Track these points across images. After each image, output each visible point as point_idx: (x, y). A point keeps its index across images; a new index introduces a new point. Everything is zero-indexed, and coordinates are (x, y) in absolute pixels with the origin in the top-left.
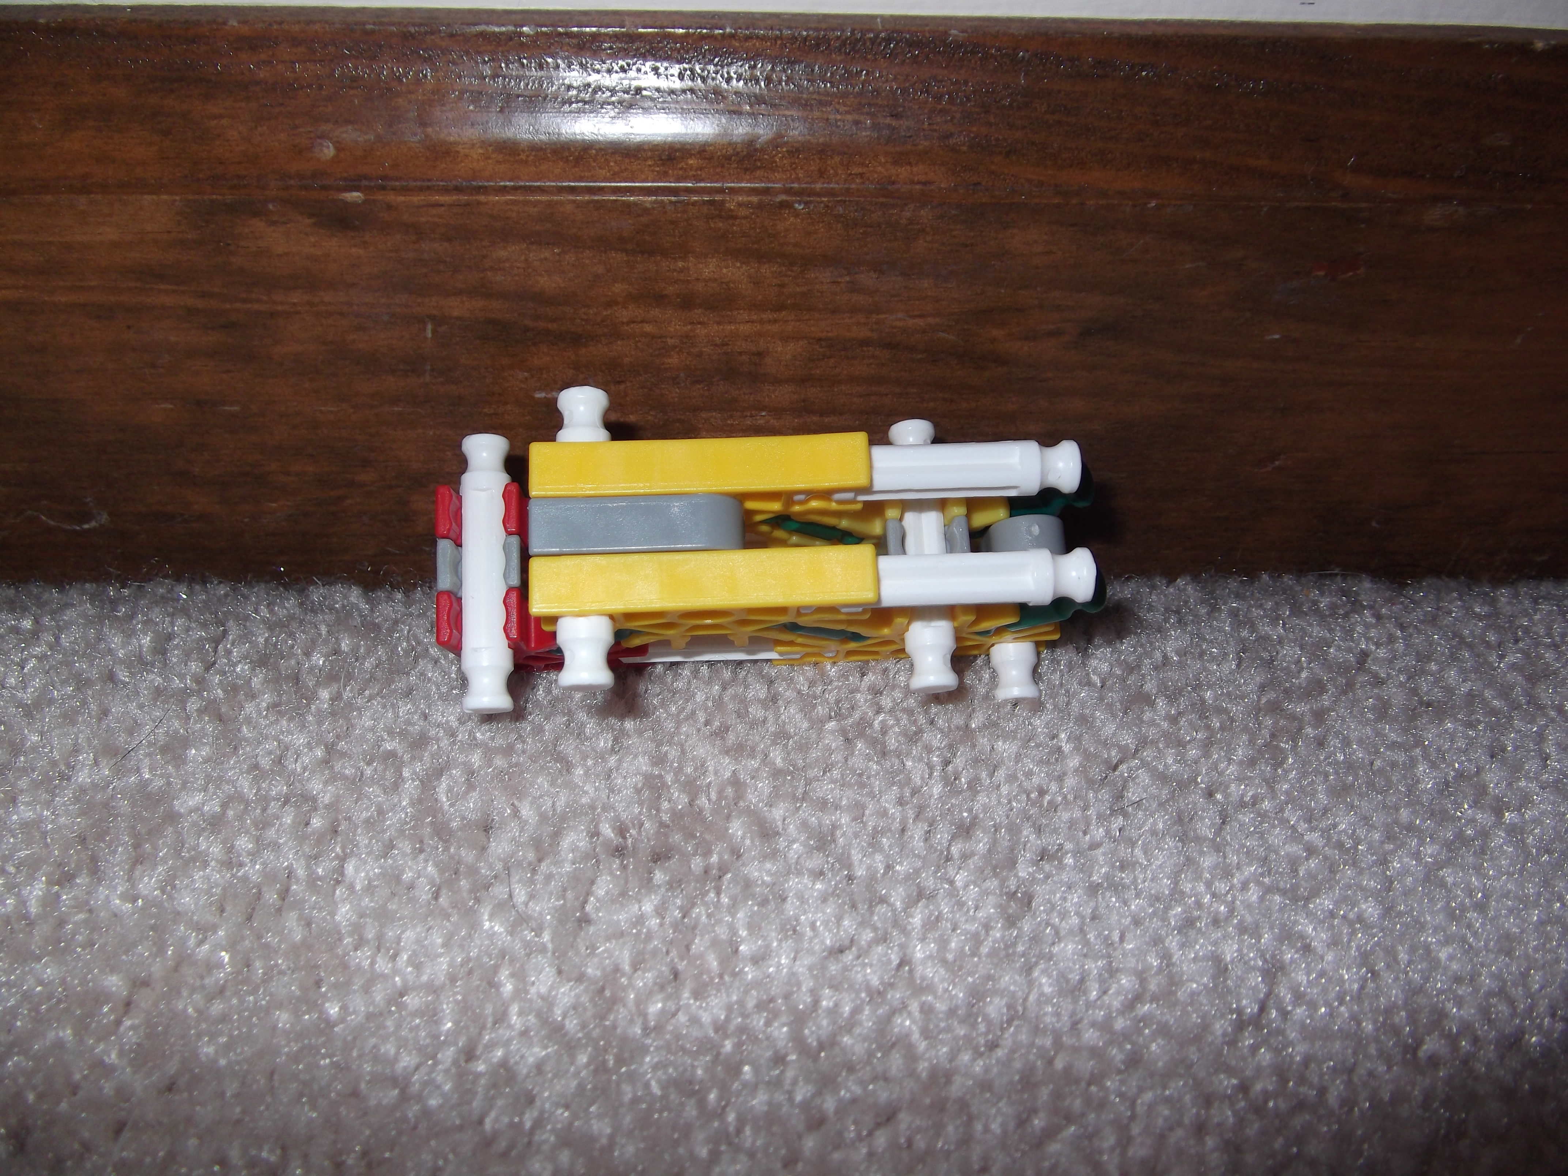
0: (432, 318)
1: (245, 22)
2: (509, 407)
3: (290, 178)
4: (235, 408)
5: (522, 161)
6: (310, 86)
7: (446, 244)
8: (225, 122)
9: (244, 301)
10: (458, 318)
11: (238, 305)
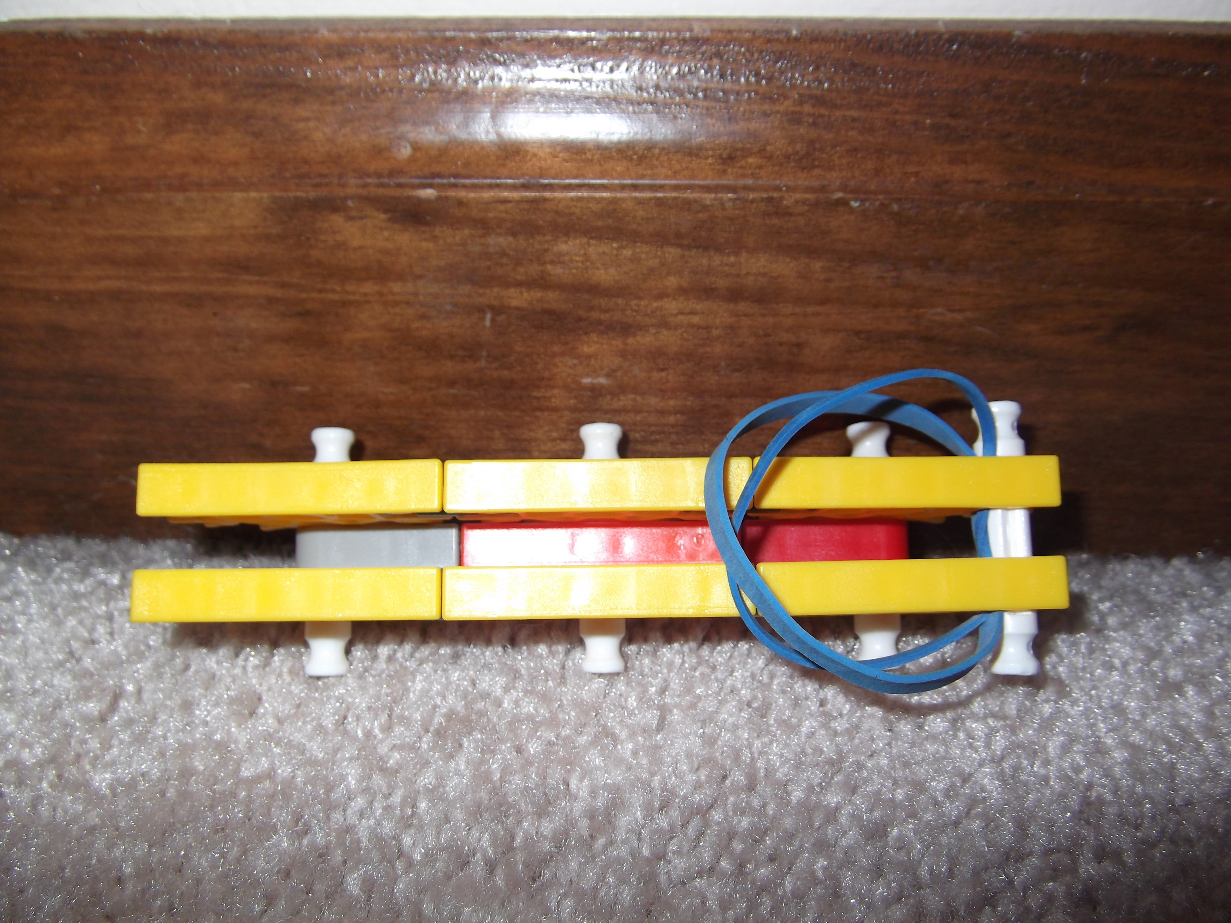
0: (492, 308)
1: (335, 31)
2: (556, 391)
3: (369, 176)
4: (305, 389)
5: (587, 160)
6: (391, 90)
7: (510, 239)
8: (311, 124)
9: (320, 291)
10: (517, 308)
11: (314, 295)
